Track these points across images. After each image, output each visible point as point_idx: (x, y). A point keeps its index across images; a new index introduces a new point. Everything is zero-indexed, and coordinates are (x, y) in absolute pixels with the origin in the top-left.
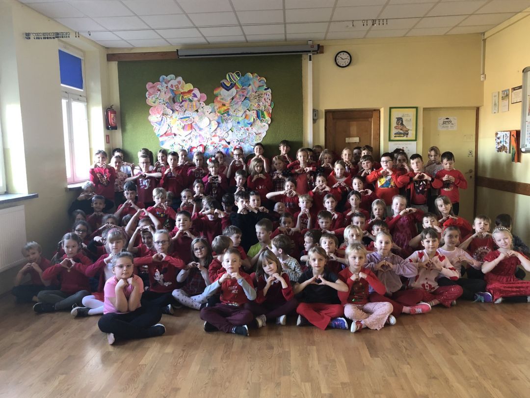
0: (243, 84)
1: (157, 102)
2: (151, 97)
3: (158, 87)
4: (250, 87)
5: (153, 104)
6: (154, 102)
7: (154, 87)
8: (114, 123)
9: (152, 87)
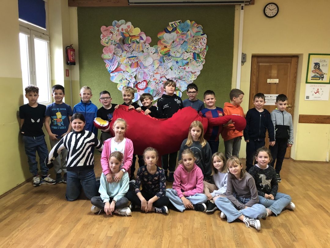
0: (183, 30)
1: (109, 43)
2: (104, 38)
3: (111, 30)
4: (189, 32)
5: (106, 44)
6: (107, 43)
7: (107, 30)
8: (73, 59)
9: (106, 30)
